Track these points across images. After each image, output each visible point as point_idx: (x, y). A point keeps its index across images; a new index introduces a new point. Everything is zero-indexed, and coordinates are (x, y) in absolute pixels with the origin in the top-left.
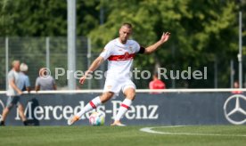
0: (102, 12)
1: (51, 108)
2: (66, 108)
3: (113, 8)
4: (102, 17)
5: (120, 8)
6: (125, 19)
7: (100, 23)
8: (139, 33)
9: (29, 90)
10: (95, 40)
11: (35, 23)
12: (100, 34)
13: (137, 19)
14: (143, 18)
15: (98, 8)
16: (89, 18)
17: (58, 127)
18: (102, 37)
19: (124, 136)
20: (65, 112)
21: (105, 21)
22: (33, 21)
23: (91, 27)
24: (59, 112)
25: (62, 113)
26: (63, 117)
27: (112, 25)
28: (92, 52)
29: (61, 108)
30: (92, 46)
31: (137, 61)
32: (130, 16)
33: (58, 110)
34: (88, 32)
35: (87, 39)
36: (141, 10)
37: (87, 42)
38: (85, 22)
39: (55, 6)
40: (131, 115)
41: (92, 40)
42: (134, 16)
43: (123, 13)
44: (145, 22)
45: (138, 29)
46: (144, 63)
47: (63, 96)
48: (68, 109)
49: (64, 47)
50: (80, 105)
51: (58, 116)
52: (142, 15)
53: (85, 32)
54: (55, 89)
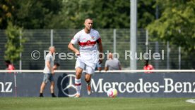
0: (157, 10)
1: (117, 84)
2: (128, 84)
3: (166, 6)
4: (157, 14)
5: (172, 7)
6: (175, 15)
7: (155, 19)
8: (185, 26)
9: (100, 70)
10: (152, 31)
11: (105, 18)
12: (155, 27)
13: (185, 15)
14: (189, 14)
15: (154, 7)
16: (147, 14)
17: (122, 98)
18: (157, 29)
19: (174, 106)
20: (128, 87)
21: (160, 17)
22: (103, 16)
23: (149, 21)
24: (123, 87)
25: (125, 87)
26: (126, 91)
27: (165, 20)
28: (149, 41)
29: (124, 84)
30: (149, 36)
31: (184, 48)
32: (180, 12)
33: (122, 85)
34: (146, 26)
35: (145, 30)
36: (188, 8)
37: (145, 33)
38: (144, 17)
39: (120, 5)
40: (179, 89)
41: (149, 31)
42: (183, 13)
43: (174, 10)
44: (191, 17)
45: (185, 23)
46: (190, 49)
47: (126, 74)
48: (130, 85)
49: (127, 37)
50: (139, 81)
51: (122, 90)
52: (188, 12)
53: (143, 25)
54: (120, 69)
